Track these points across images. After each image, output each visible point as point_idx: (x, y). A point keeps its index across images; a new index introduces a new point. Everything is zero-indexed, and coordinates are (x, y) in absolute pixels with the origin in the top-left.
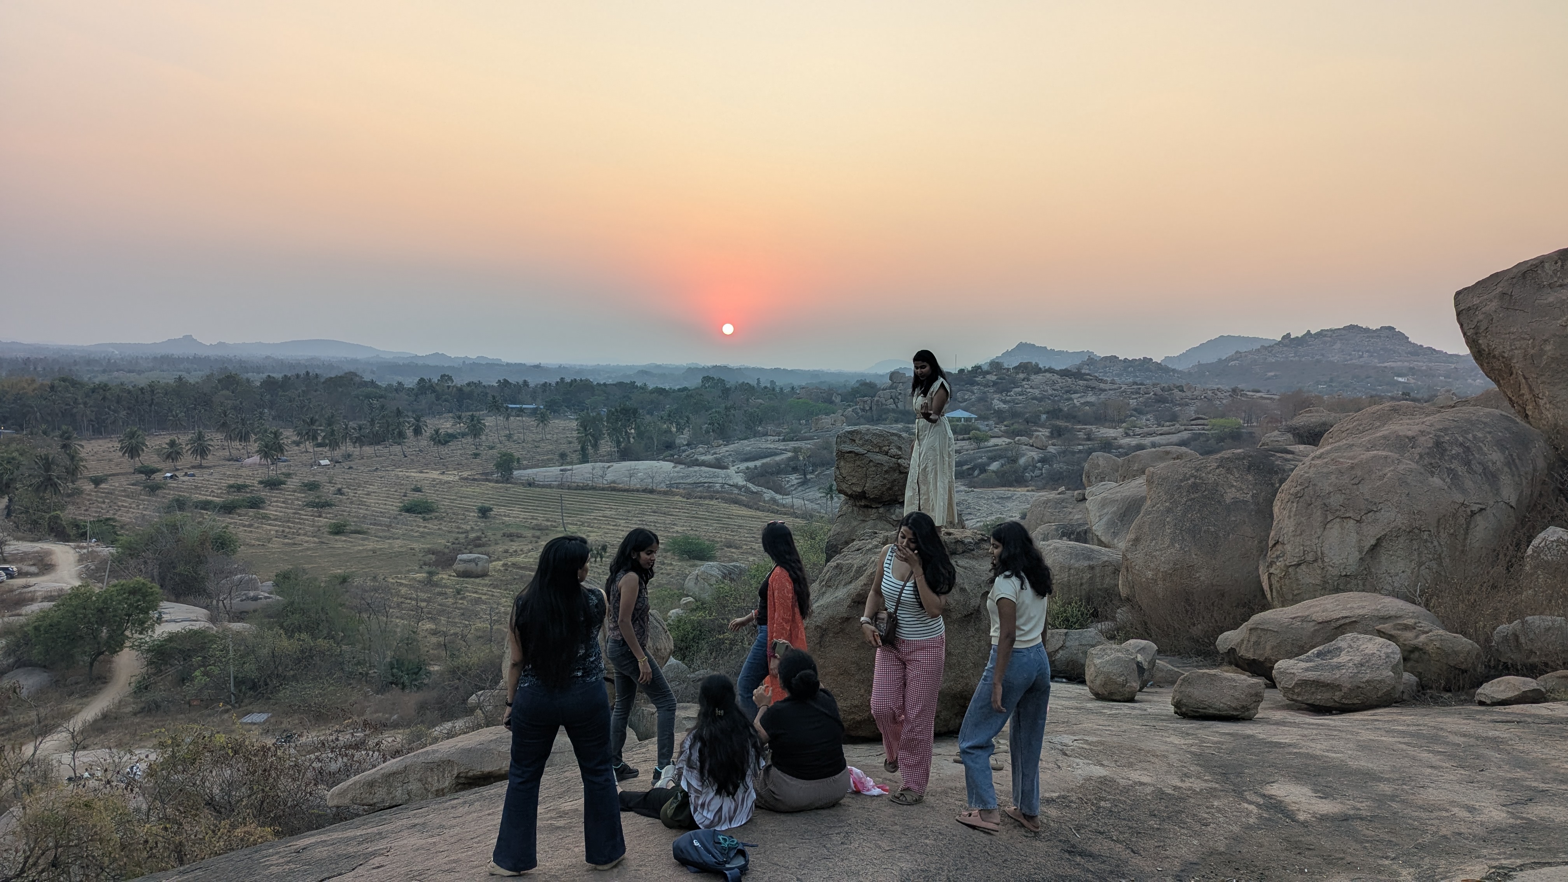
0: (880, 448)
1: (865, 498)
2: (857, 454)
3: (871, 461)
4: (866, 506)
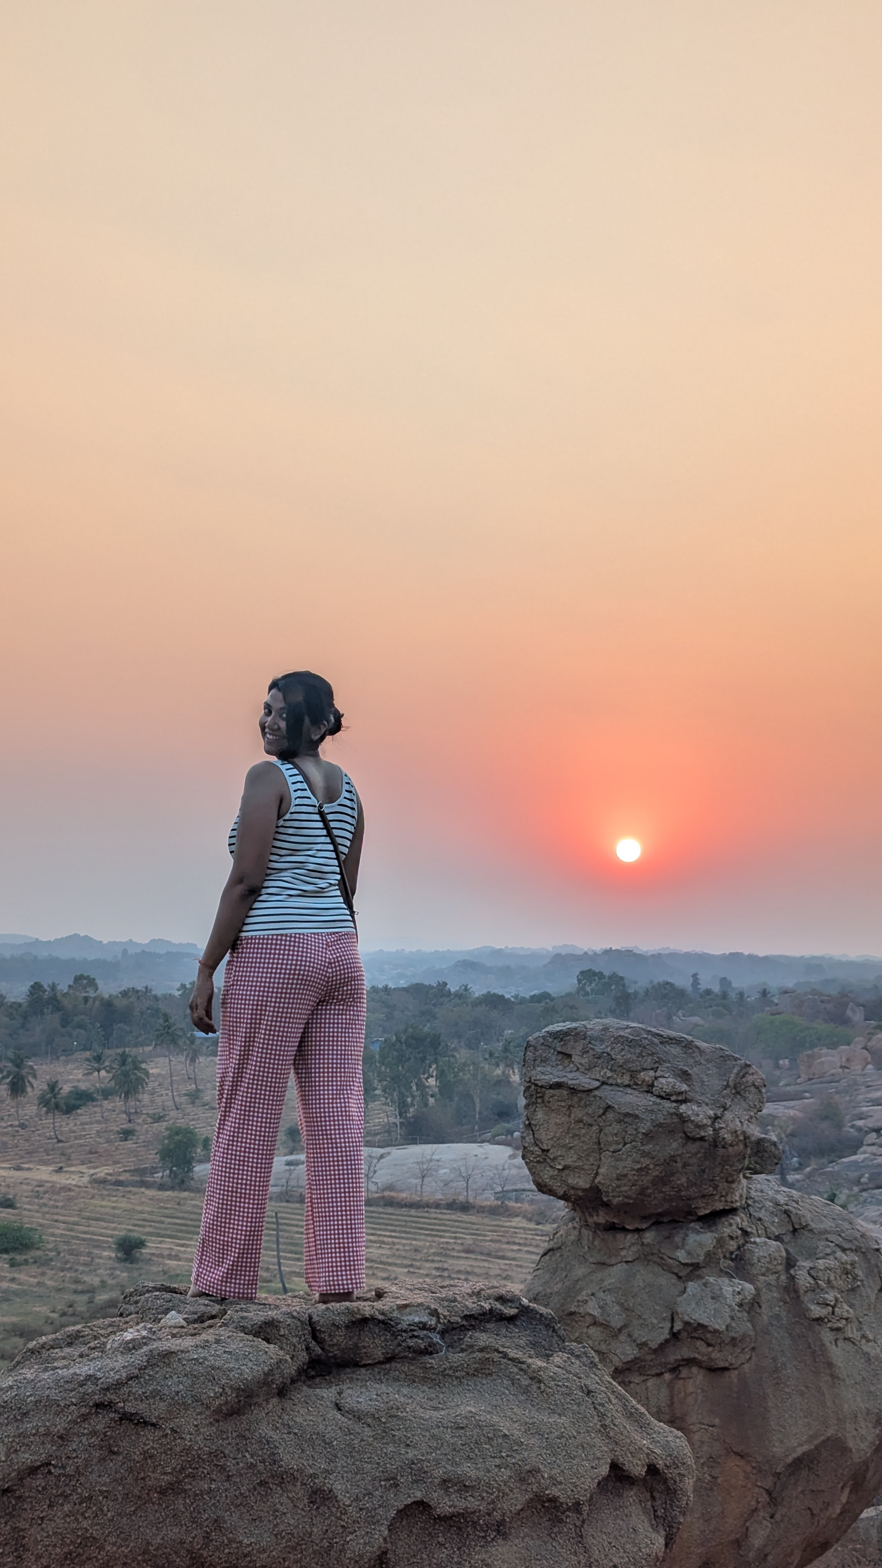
0: (633, 1074)
1: (607, 1205)
2: (573, 1091)
3: (609, 1107)
4: (611, 1228)
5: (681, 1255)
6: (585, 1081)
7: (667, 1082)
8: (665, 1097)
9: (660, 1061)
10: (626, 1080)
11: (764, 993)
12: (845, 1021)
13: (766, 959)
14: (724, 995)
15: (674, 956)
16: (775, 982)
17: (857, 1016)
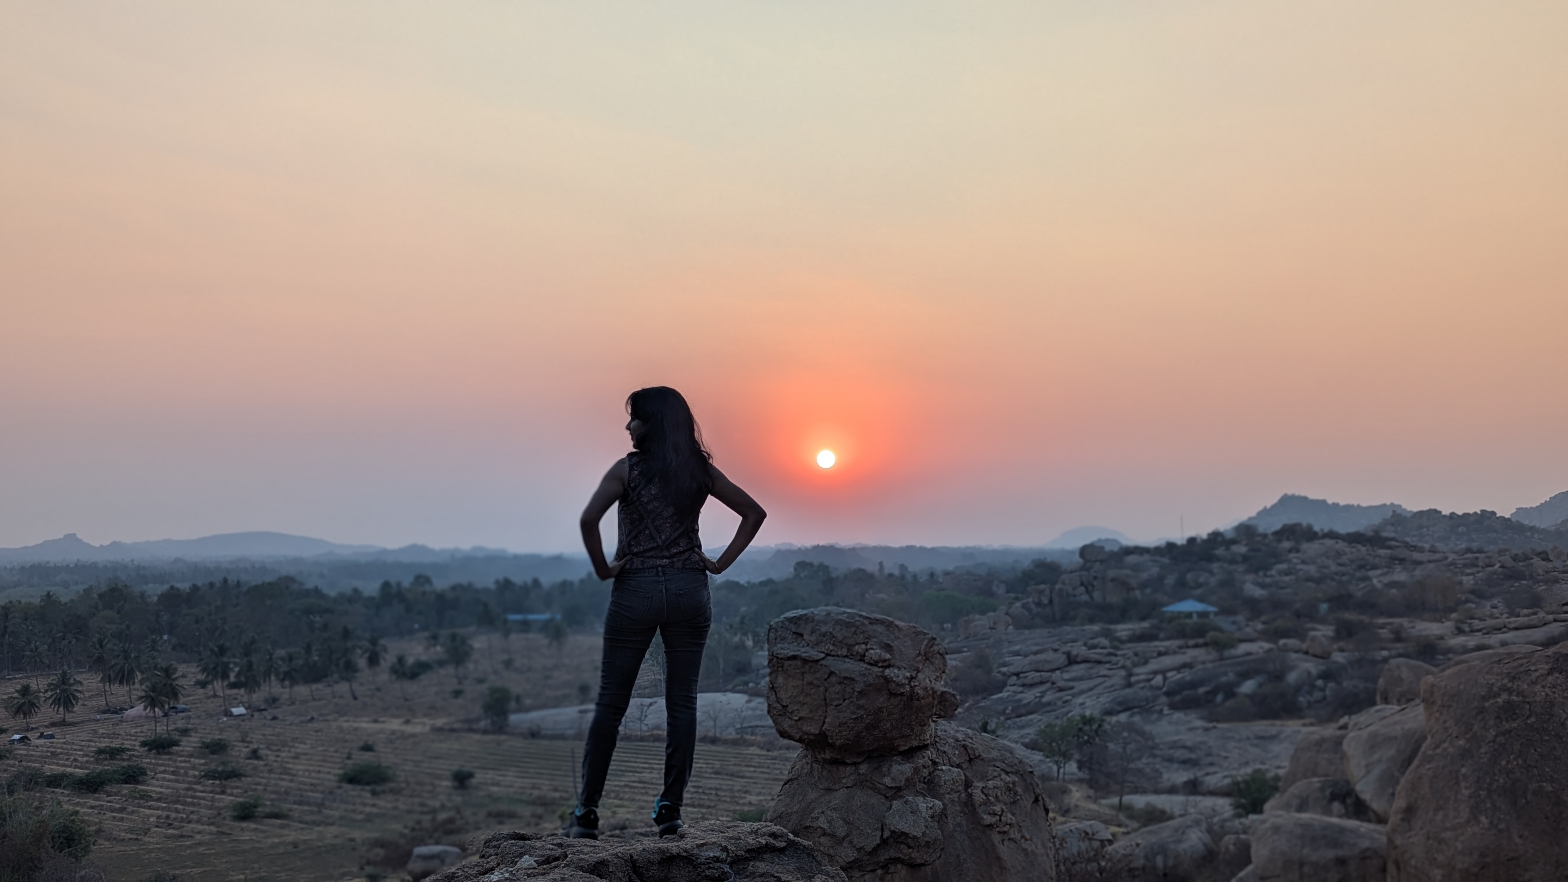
0: (850, 647)
1: (832, 746)
2: (805, 661)
3: (832, 673)
4: (834, 762)
5: (887, 781)
6: (814, 654)
7: (875, 652)
8: (874, 664)
9: (869, 638)
10: (844, 652)
11: (932, 575)
12: (991, 594)
13: (933, 549)
14: (903, 577)
15: (865, 549)
16: (940, 566)
17: (1001, 590)
